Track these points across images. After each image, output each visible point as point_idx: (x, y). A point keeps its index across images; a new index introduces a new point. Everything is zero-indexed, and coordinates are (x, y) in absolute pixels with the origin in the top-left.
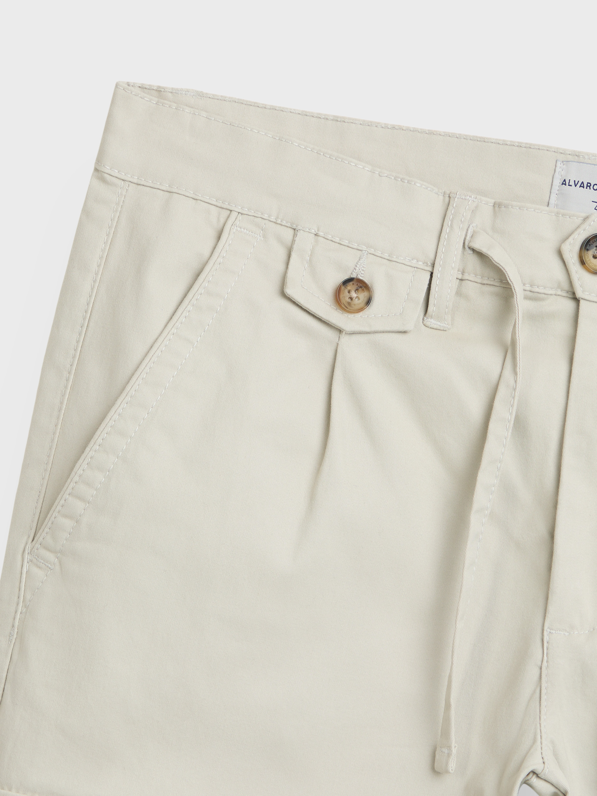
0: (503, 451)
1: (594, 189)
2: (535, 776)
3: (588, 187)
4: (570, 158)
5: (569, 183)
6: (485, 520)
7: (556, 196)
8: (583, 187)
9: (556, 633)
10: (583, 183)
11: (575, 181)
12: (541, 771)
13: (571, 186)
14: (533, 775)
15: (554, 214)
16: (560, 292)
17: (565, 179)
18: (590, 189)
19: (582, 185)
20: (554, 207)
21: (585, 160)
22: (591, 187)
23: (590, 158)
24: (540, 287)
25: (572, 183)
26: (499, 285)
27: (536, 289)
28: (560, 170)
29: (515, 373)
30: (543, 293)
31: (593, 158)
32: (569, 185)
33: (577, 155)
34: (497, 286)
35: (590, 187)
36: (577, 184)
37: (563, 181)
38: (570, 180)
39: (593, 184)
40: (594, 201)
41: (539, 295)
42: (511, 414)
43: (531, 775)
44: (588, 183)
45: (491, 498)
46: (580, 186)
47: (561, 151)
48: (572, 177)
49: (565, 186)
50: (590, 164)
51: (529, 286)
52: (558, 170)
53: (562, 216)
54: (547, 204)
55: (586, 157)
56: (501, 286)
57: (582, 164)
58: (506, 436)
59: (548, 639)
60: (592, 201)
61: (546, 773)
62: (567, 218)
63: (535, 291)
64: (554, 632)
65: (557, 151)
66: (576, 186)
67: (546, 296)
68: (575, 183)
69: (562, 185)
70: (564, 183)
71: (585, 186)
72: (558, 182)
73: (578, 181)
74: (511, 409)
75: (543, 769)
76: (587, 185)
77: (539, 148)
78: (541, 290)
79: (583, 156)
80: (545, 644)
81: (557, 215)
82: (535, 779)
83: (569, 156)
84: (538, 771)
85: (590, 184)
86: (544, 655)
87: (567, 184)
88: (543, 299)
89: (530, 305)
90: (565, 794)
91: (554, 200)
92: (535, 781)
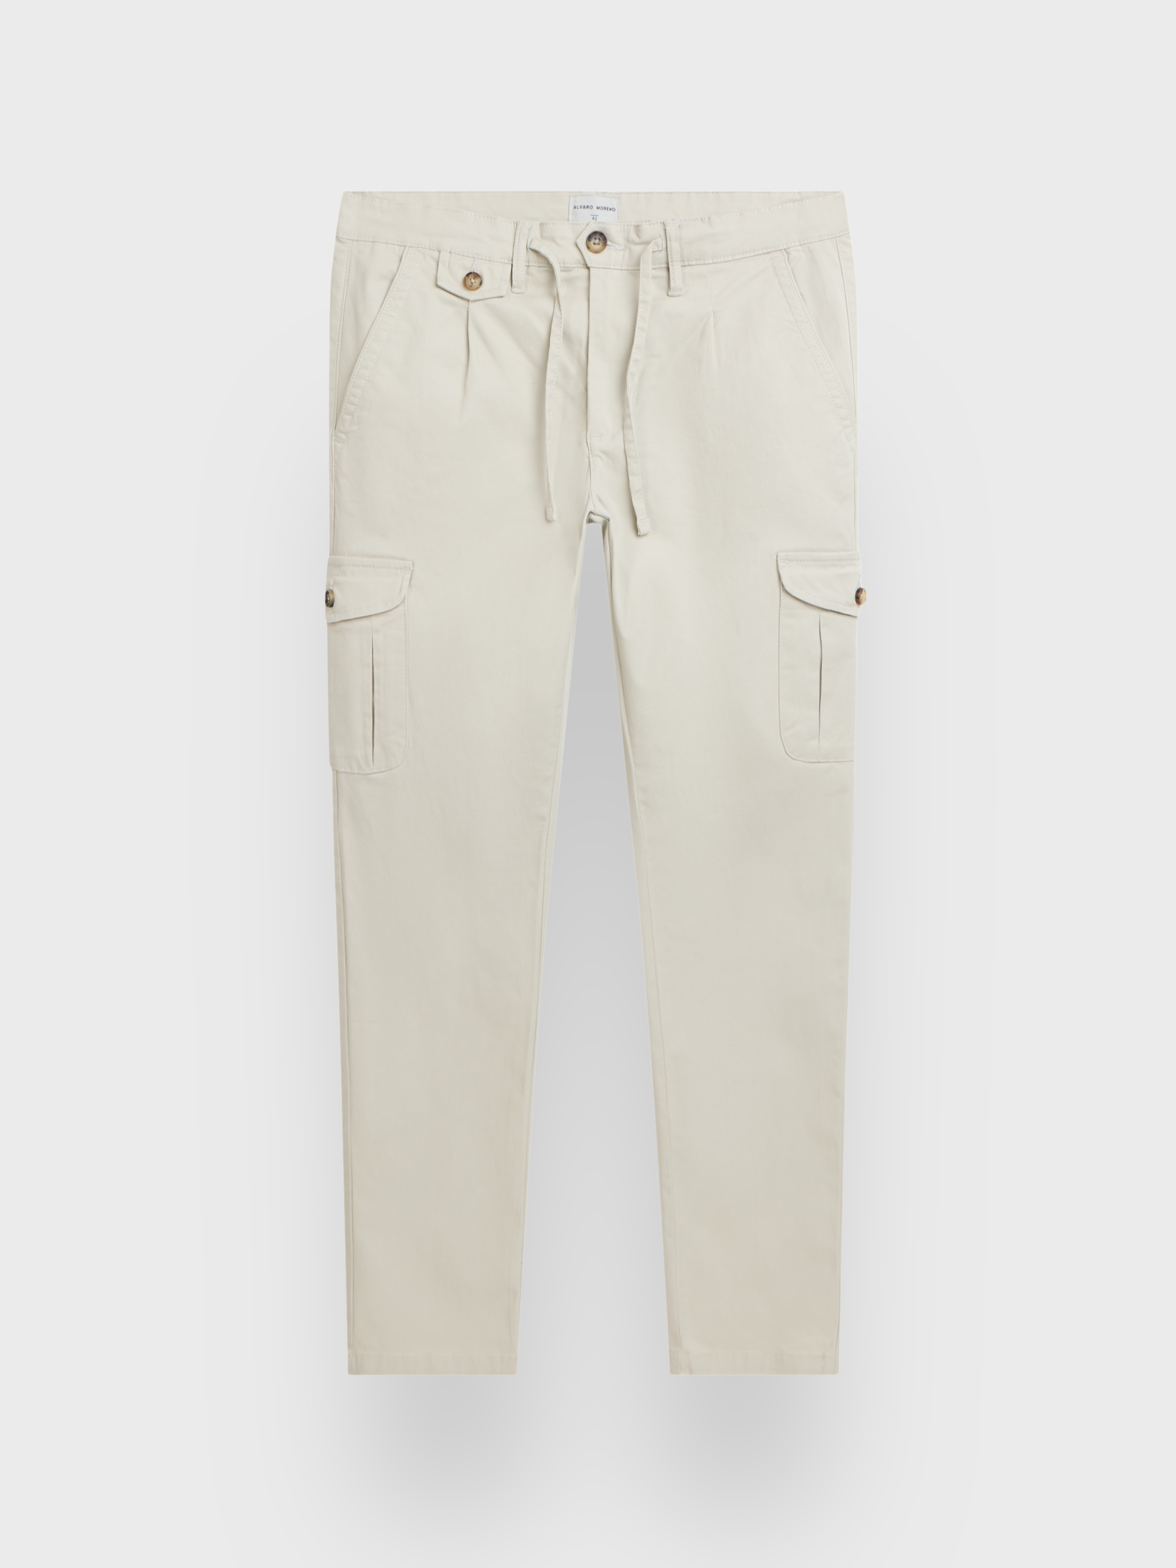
1: (590, 208)
2: (592, 514)
4: (577, 195)
5: (577, 207)
7: (572, 214)
15: (571, 225)
16: (579, 265)
17: (575, 206)
18: (588, 209)
20: (572, 221)
21: (585, 195)
23: (588, 193)
25: (579, 207)
27: (566, 265)
29: (560, 310)
30: (570, 268)
34: (546, 267)
39: (590, 206)
40: (592, 214)
41: (568, 268)
46: (583, 208)
47: (572, 193)
48: (578, 204)
49: (575, 209)
50: (587, 196)
51: (562, 264)
52: (571, 201)
53: (576, 225)
54: (567, 219)
55: (586, 193)
56: (548, 267)
57: (583, 197)
58: (560, 342)
61: (596, 511)
62: (578, 225)
63: (566, 267)
65: (570, 193)
66: (581, 208)
67: (572, 268)
70: (575, 207)
71: (585, 207)
72: (572, 207)
73: (582, 206)
74: (561, 328)
77: (560, 193)
78: (569, 265)
79: (584, 193)
81: (573, 225)
84: (593, 511)
86: (590, 451)
88: (571, 271)
89: (564, 274)
90: (609, 520)
91: (571, 217)
92: (593, 517)
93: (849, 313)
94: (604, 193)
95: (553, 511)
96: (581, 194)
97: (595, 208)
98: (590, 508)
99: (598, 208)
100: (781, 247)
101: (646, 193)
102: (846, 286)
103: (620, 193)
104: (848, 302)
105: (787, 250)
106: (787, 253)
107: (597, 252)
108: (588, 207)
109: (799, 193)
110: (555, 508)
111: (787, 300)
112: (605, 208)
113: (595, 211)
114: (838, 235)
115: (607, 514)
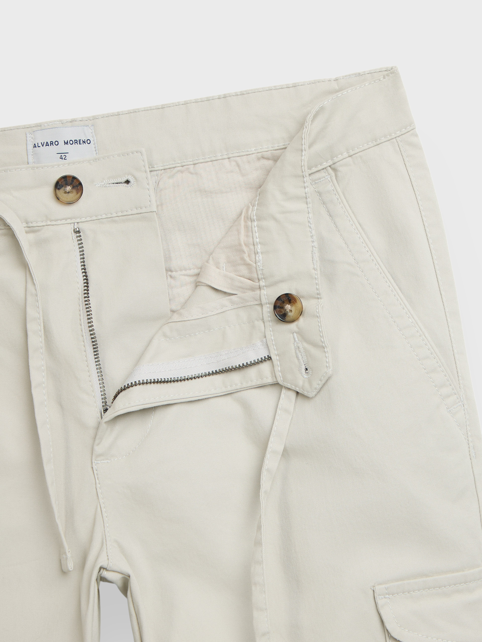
0: (41, 340)
1: (56, 145)
2: (105, 570)
3: (52, 145)
4: (35, 129)
5: (38, 145)
6: (45, 391)
7: (32, 156)
8: (48, 145)
9: (101, 463)
10: (47, 143)
11: (41, 143)
12: (107, 566)
13: (40, 147)
14: (104, 570)
15: (30, 169)
16: (50, 222)
17: (35, 144)
18: (53, 145)
19: (47, 144)
20: (33, 164)
21: (46, 127)
22: (54, 144)
23: (49, 125)
24: (33, 222)
25: (40, 145)
26: (4, 228)
27: (31, 225)
28: (30, 138)
29: (34, 284)
30: (36, 227)
31: (51, 124)
32: (38, 147)
33: (39, 125)
34: (3, 229)
35: (52, 144)
36: (44, 144)
37: (34, 145)
38: (38, 143)
39: (54, 142)
40: (58, 153)
41: (34, 228)
42: (39, 313)
43: (102, 570)
44: (51, 142)
45: (43, 375)
46: (46, 145)
47: (27, 127)
48: (39, 141)
49: (36, 148)
50: (49, 129)
51: (25, 223)
52: (28, 139)
53: (37, 168)
54: (27, 163)
55: (46, 125)
56: (6, 228)
57: (43, 130)
58: (40, 329)
59: (96, 468)
60: (57, 154)
61: (110, 566)
62: (41, 169)
63: (30, 226)
64: (99, 462)
65: (25, 127)
66: (43, 146)
67: (39, 228)
68: (42, 144)
69: (34, 148)
70: (35, 146)
71: (49, 144)
72: (31, 146)
73: (44, 142)
74: (38, 310)
75: (108, 564)
76: (50, 143)
77: (11, 129)
78: (34, 224)
79: (43, 125)
80: (95, 472)
81: (33, 169)
82: (105, 572)
83: (33, 128)
84: (105, 566)
85: (52, 142)
86: (96, 480)
87: (37, 146)
88: (38, 231)
89: (31, 236)
90: (129, 577)
91: (31, 159)
92: (105, 574)
93: (430, 241)
94: (72, 121)
95: (67, 558)
96: (39, 127)
97: (61, 143)
98: (102, 562)
99: (66, 143)
100: (325, 165)
101: (129, 112)
102: (420, 203)
103: (95, 118)
104: (426, 225)
105: (333, 166)
106: (335, 170)
107: (70, 203)
108: (52, 143)
109: (336, 80)
110: (69, 555)
111: (341, 235)
112: (76, 142)
113: (62, 148)
114: (398, 133)
115: (127, 569)
